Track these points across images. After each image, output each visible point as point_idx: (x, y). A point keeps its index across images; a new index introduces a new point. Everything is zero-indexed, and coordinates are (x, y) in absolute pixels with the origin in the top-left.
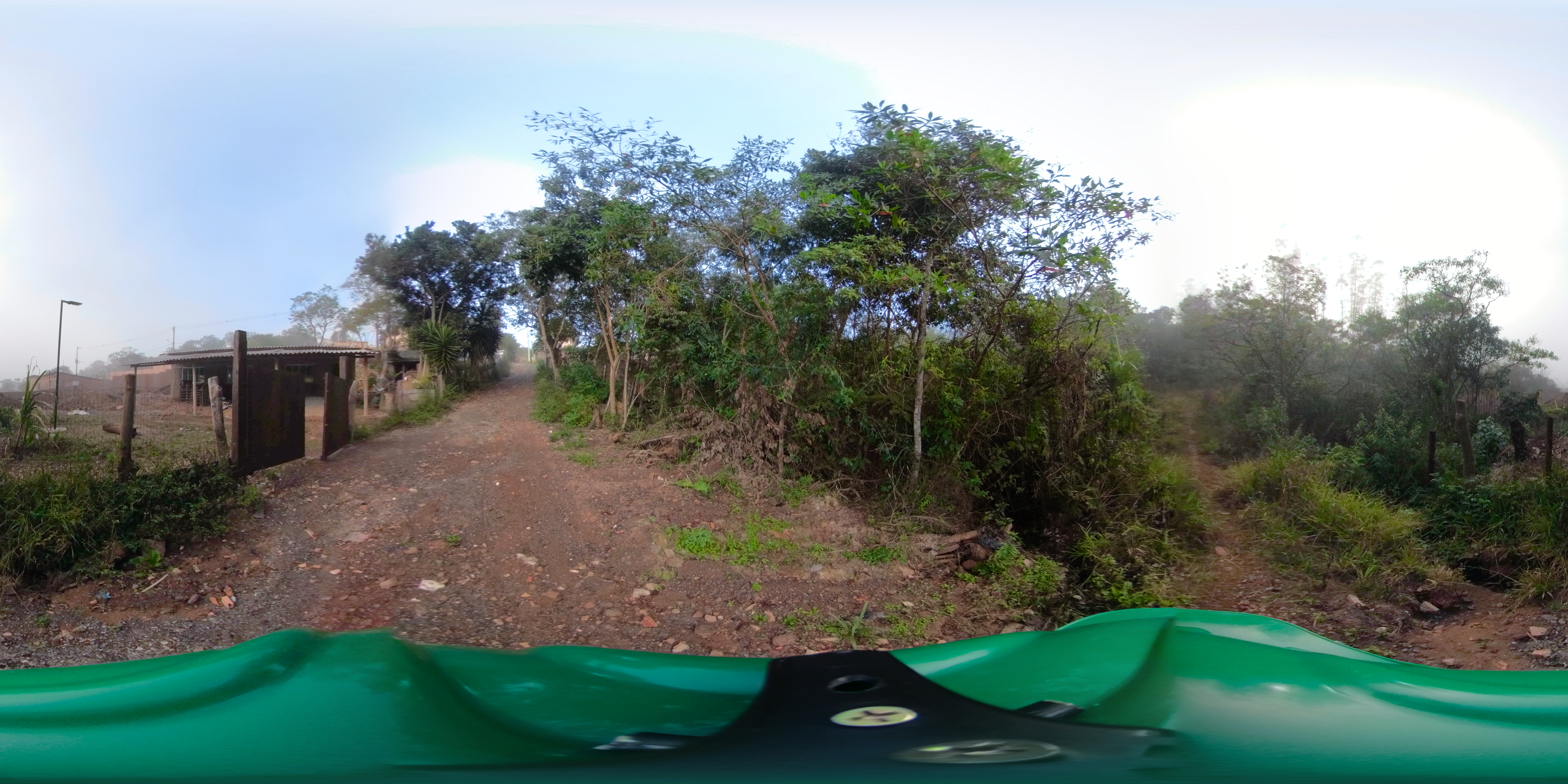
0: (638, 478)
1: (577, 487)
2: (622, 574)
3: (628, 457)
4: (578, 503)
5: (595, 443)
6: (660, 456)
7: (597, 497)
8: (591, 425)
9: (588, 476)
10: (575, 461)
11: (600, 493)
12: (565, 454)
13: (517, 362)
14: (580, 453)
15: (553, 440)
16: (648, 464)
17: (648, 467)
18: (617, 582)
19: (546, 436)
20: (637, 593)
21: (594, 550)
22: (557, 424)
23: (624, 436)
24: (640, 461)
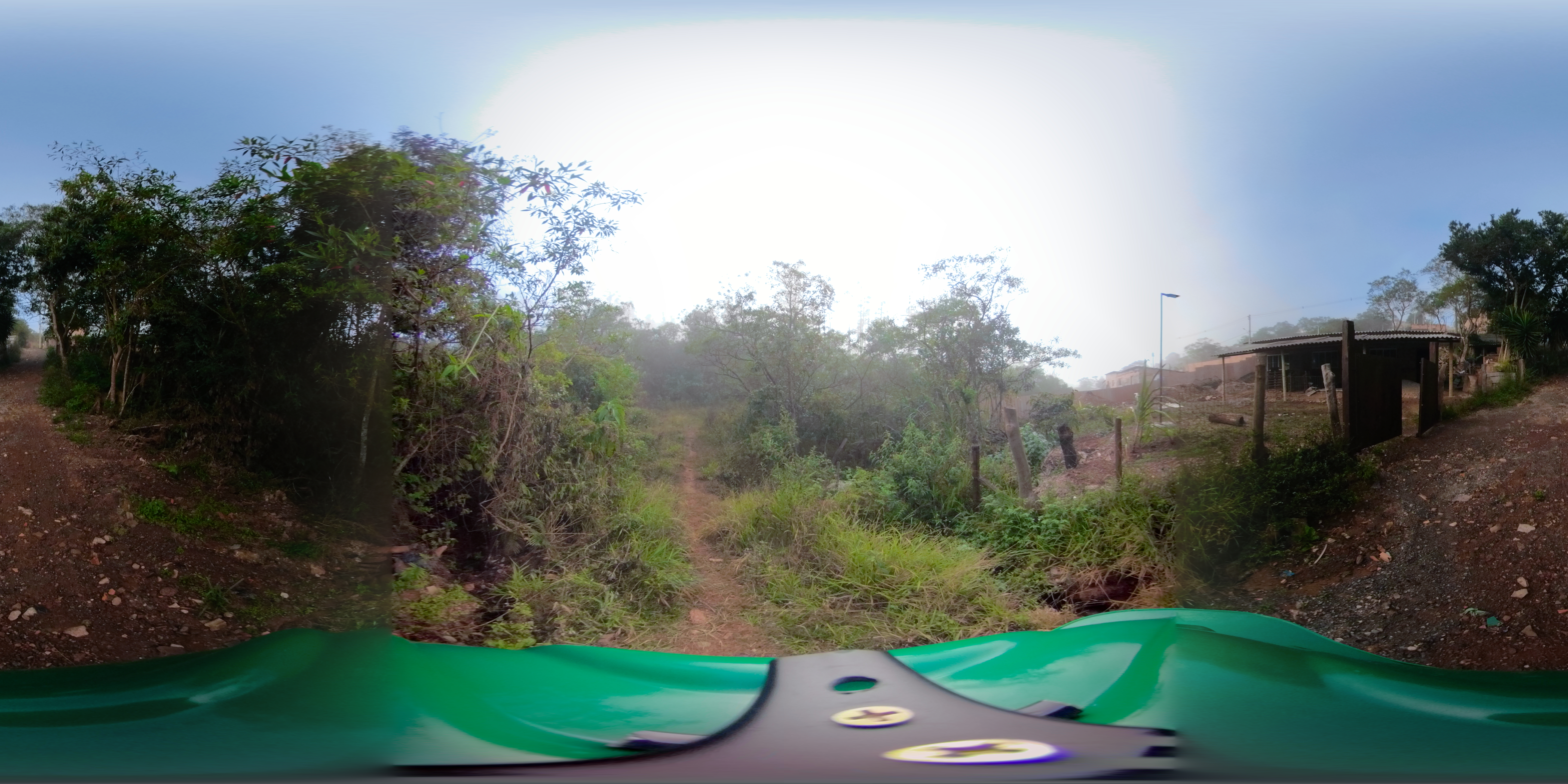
0: (123, 458)
1: (70, 461)
2: (91, 526)
3: (119, 440)
4: (69, 473)
5: (92, 426)
6: (148, 442)
7: (86, 470)
8: (91, 411)
9: (81, 453)
10: (72, 440)
11: (89, 466)
12: (63, 434)
13: (28, 347)
14: (77, 434)
15: (56, 421)
16: (134, 447)
17: (135, 450)
18: (85, 531)
19: (49, 418)
20: (97, 541)
21: (74, 507)
22: (61, 409)
23: (119, 422)
24: (129, 445)
